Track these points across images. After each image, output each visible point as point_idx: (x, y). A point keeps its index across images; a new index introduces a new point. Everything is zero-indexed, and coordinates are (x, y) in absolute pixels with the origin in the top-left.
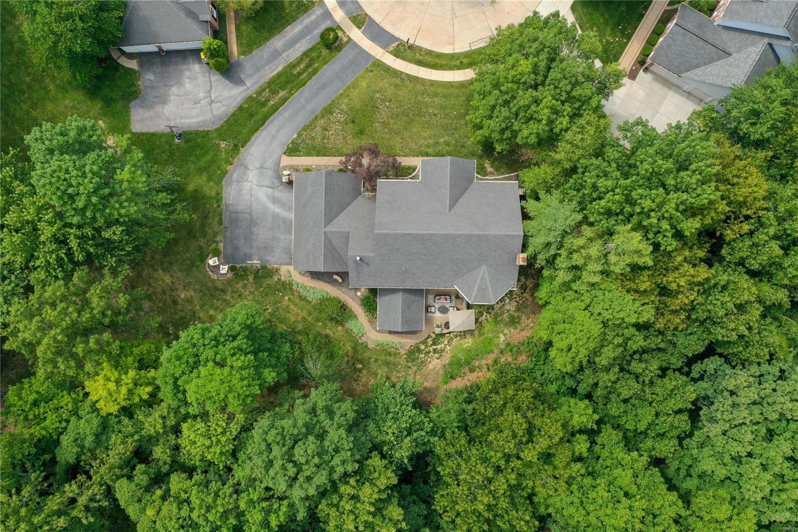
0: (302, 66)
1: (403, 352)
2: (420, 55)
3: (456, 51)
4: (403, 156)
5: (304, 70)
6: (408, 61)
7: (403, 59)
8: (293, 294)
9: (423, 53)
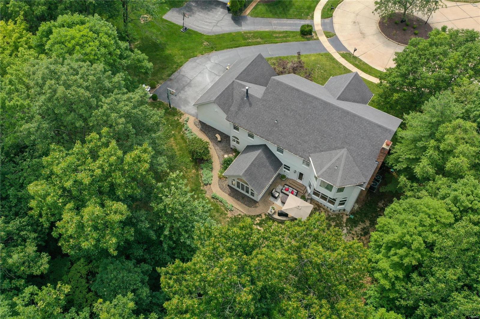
0: (280, 35)
1: (229, 214)
2: (359, 63)
5: (280, 38)
8: (179, 133)
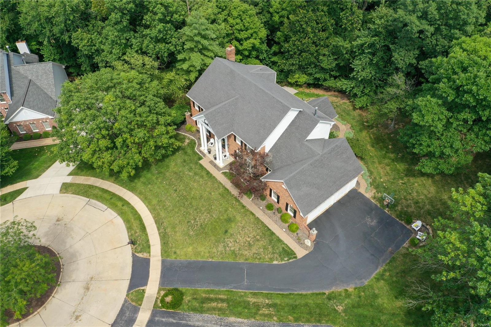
2: (136, 232)
3: (116, 215)
4: (222, 184)
5: (217, 300)
6: (148, 237)
7: (148, 241)
8: (375, 178)
9: (133, 232)
